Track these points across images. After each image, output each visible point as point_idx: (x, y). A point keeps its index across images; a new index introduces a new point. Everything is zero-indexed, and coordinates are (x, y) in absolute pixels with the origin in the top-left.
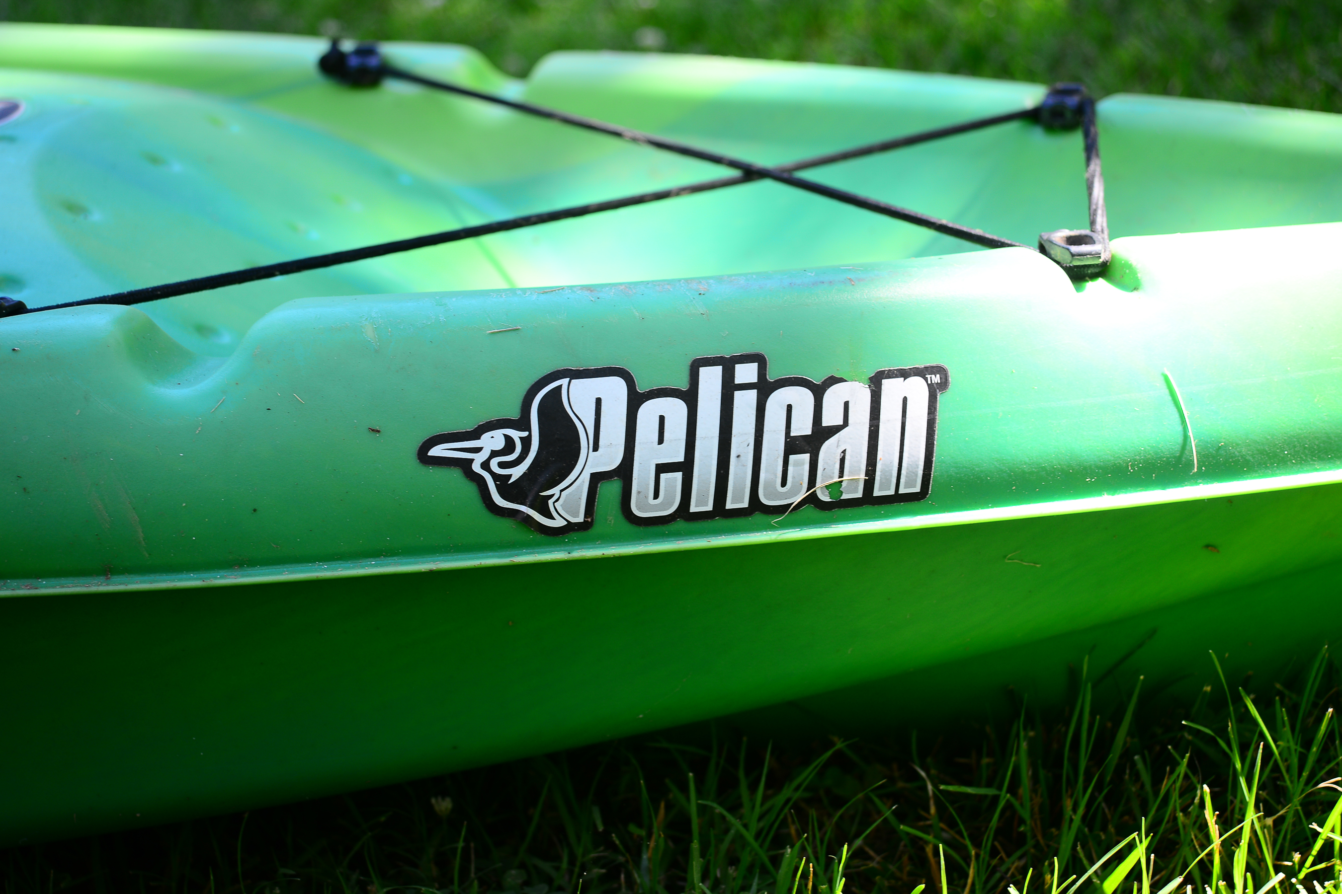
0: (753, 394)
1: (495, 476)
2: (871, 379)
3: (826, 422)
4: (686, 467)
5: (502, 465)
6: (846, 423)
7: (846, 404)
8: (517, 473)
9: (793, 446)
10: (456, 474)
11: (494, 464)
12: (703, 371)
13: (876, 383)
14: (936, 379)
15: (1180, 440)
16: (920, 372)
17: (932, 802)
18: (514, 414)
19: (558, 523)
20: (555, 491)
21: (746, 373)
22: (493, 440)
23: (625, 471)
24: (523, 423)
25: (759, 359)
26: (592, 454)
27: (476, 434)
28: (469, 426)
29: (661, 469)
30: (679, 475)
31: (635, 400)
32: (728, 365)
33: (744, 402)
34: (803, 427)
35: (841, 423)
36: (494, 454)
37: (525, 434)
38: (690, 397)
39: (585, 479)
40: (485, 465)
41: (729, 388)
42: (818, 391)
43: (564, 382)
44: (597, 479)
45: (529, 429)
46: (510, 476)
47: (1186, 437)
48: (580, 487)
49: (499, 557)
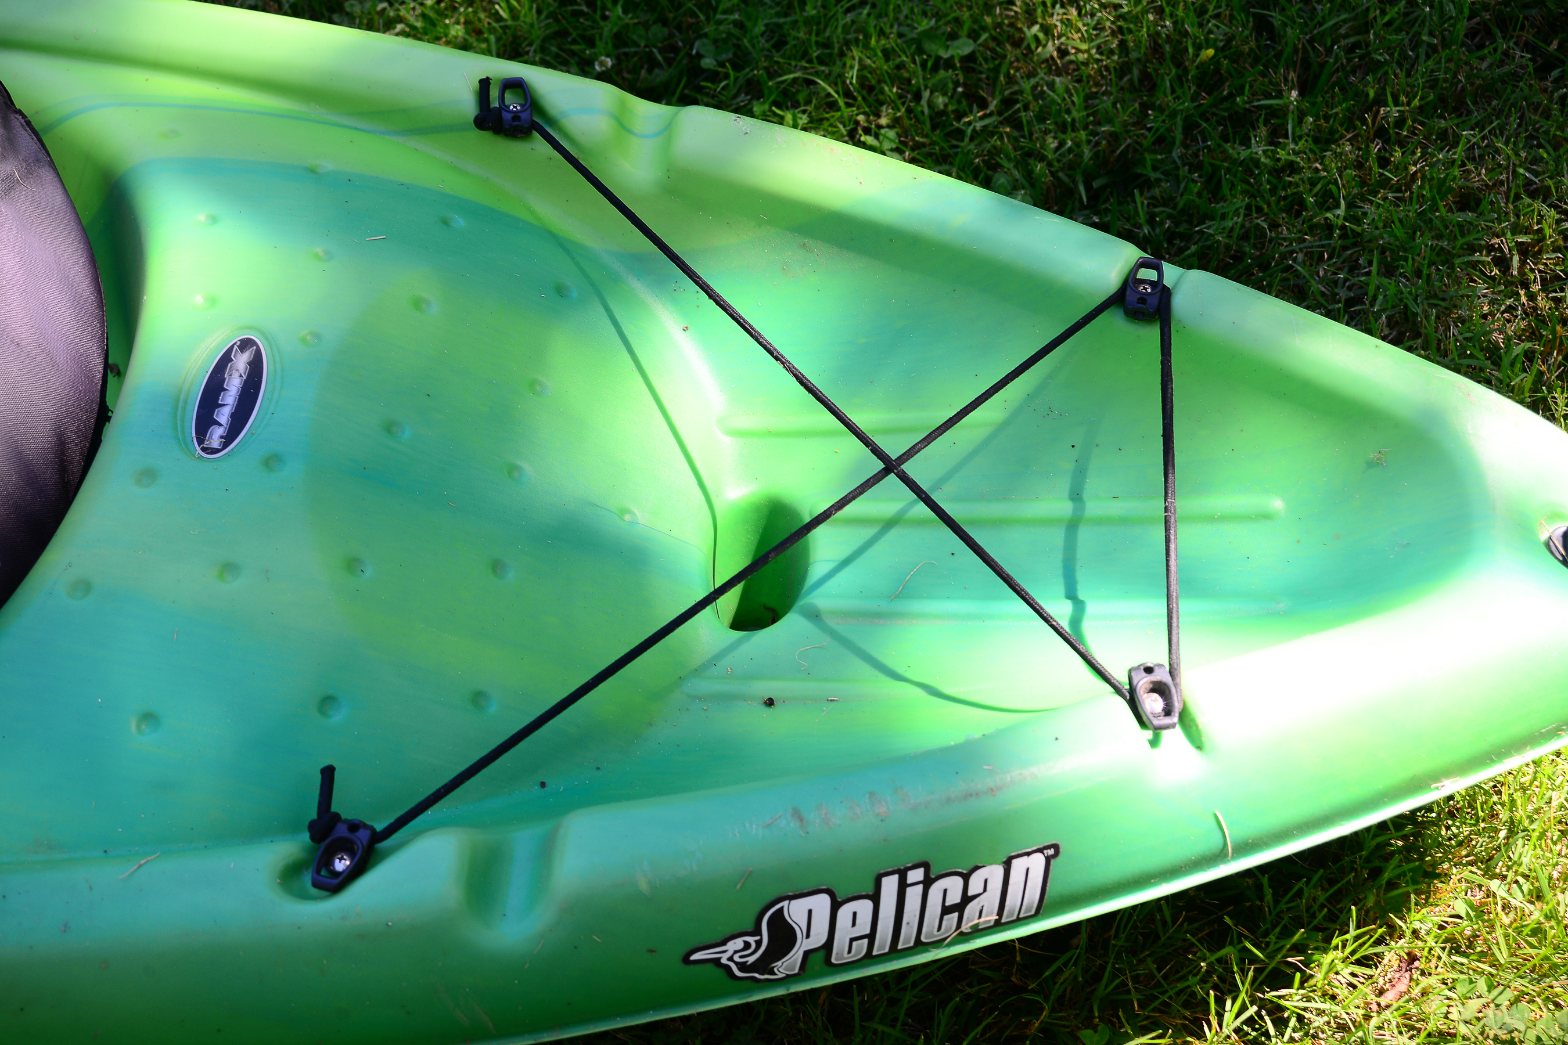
0: (920, 887)
1: (736, 963)
2: (1004, 862)
3: (970, 893)
4: (871, 937)
5: (741, 957)
6: (985, 890)
7: (986, 881)
8: (751, 960)
9: (946, 910)
10: (710, 967)
11: (736, 958)
12: (885, 881)
13: (1007, 863)
14: (1051, 852)
15: (1221, 841)
16: (1040, 850)
17: (1018, 954)
18: (750, 926)
19: (780, 976)
20: (779, 963)
21: (916, 875)
22: (738, 944)
23: (828, 945)
24: (757, 931)
25: (926, 866)
26: (805, 940)
27: (724, 943)
28: (719, 938)
29: (852, 940)
30: (866, 941)
31: (835, 906)
32: (902, 874)
33: (914, 893)
34: (953, 898)
35: (982, 891)
36: (736, 952)
37: (758, 938)
38: (875, 897)
39: (801, 954)
40: (731, 959)
41: (903, 886)
42: (966, 877)
43: (785, 903)
44: (808, 953)
45: (760, 934)
46: (747, 962)
47: (1225, 844)
48: (796, 960)
49: (739, 999)
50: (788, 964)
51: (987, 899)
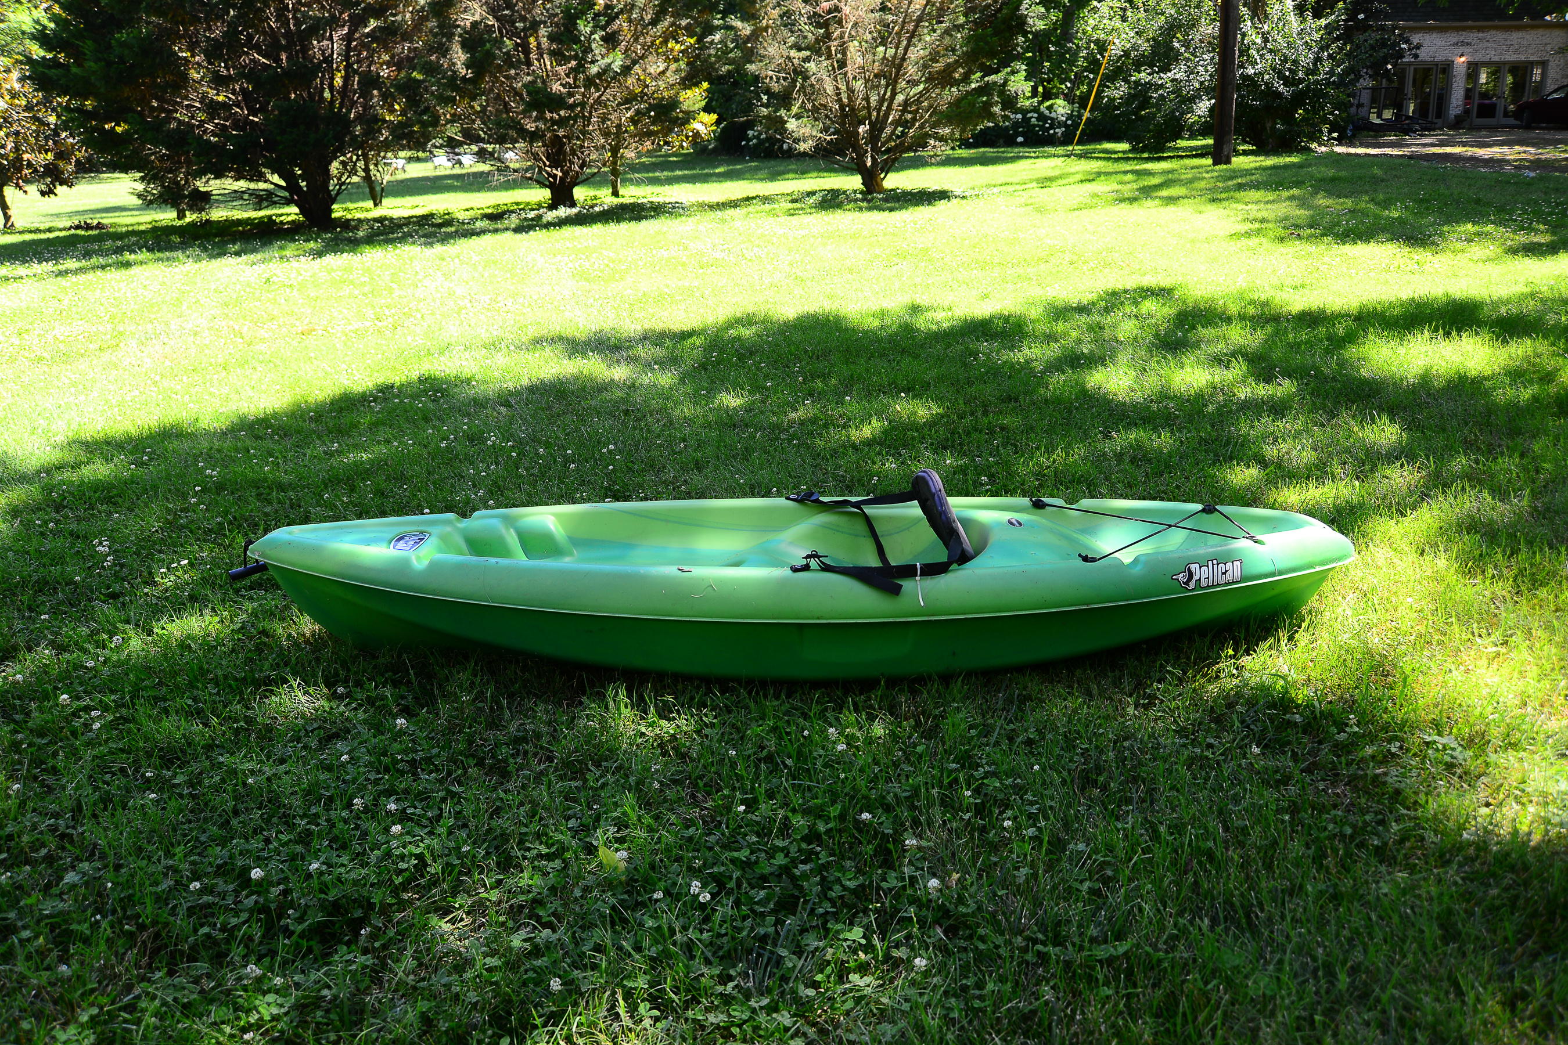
4: (1207, 578)
8: (1184, 581)
9: (1222, 574)
13: (1233, 562)
22: (1181, 576)
23: (1199, 580)
31: (1200, 568)
33: (1215, 566)
38: (1208, 566)
40: (1180, 579)
41: (1213, 565)
44: (1196, 581)
50: (1192, 584)
51: (1230, 572)
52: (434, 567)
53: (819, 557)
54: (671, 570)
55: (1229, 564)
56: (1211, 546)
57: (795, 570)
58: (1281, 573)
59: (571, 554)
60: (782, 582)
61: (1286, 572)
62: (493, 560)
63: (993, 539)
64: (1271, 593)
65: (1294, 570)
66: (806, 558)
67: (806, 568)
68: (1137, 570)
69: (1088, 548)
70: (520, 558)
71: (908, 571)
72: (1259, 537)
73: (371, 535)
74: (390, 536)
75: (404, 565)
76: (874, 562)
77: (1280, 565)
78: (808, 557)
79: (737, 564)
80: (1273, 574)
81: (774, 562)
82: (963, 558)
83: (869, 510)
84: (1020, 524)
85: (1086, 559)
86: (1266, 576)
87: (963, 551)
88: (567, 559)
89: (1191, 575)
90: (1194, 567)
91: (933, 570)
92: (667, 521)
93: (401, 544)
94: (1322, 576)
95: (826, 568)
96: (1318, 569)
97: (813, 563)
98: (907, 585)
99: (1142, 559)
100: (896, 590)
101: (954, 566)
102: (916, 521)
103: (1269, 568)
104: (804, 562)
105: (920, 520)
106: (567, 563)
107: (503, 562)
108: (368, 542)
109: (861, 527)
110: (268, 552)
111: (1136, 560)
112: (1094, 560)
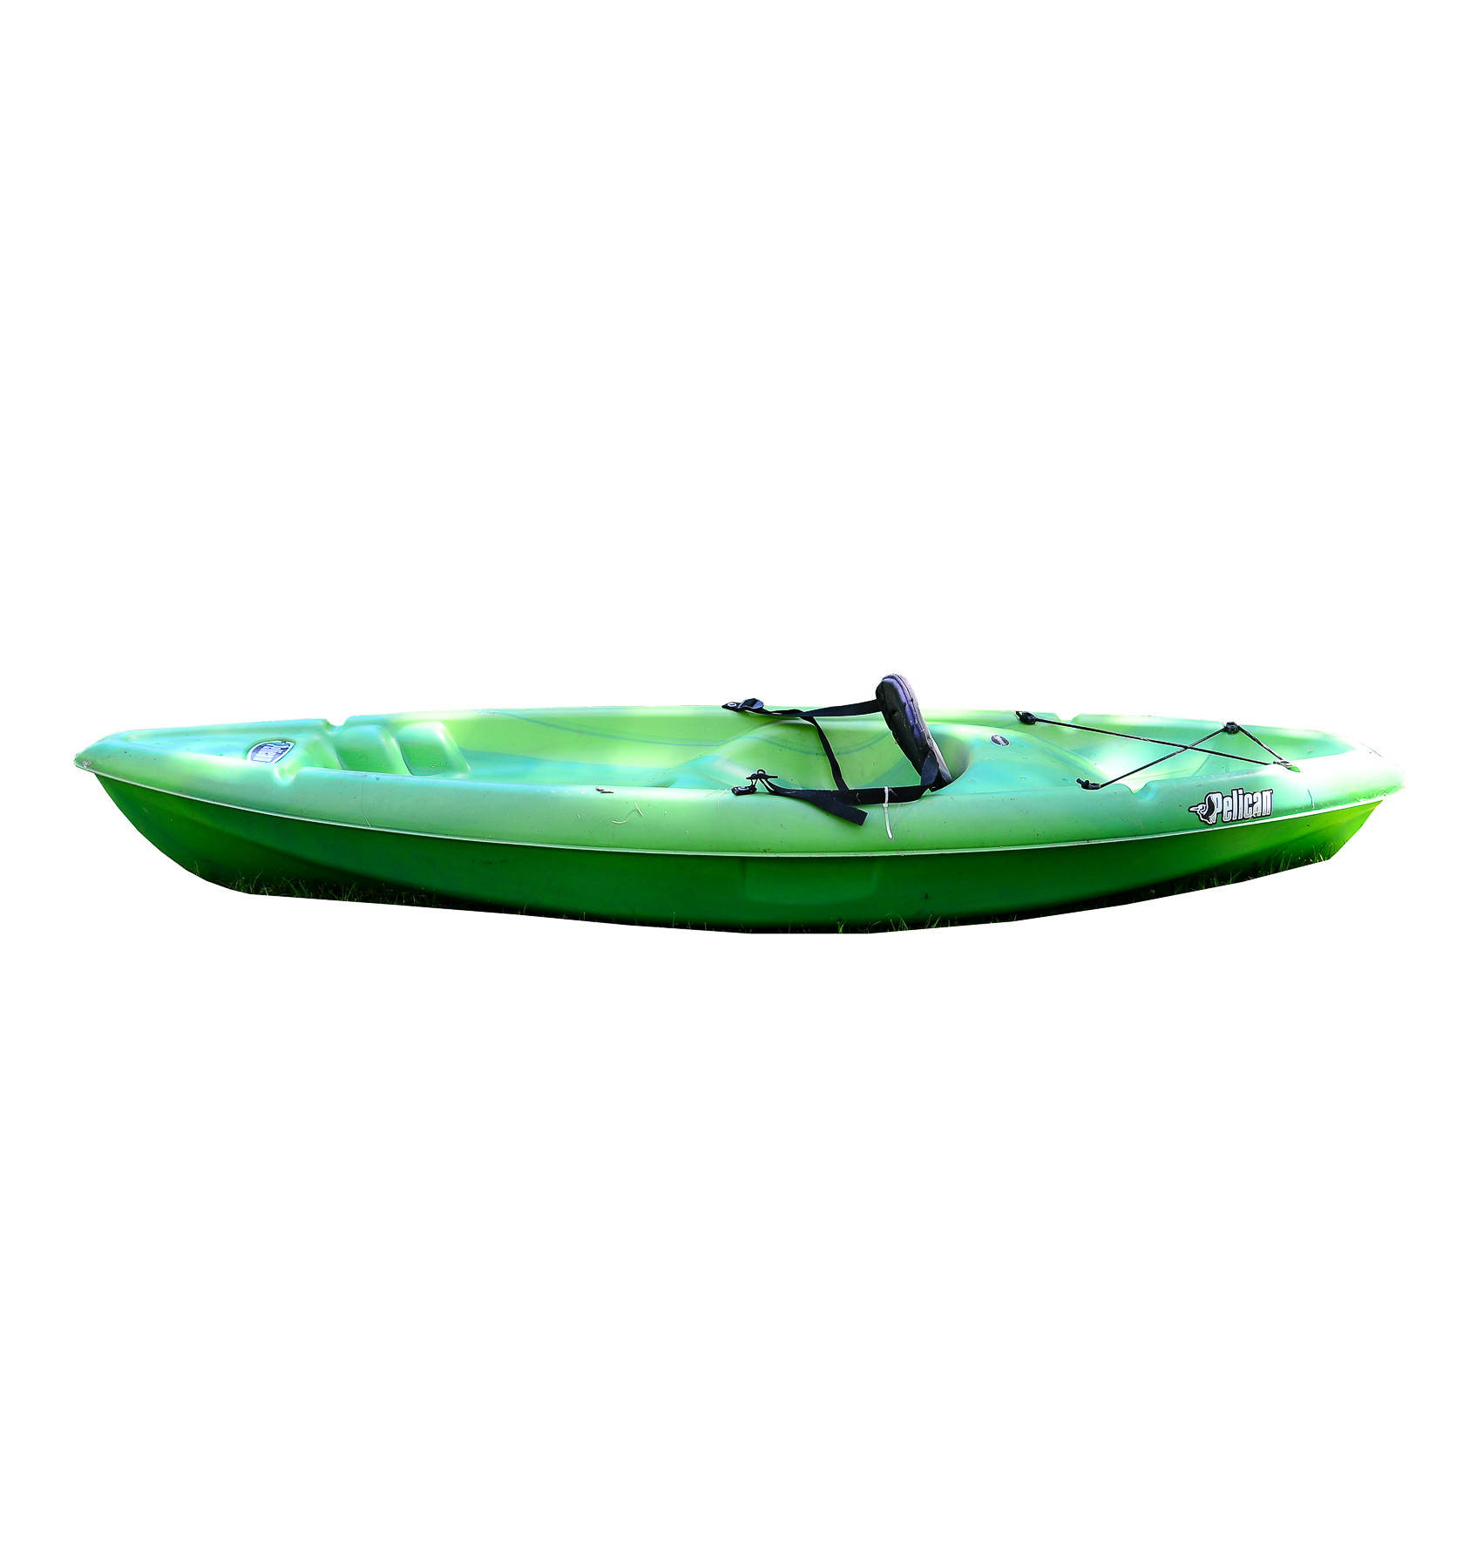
4: (1232, 811)
8: (1204, 813)
9: (1249, 806)
13: (1261, 793)
20: (1211, 817)
22: (1200, 807)
23: (1222, 812)
26: (1216, 809)
27: (1198, 805)
28: (1196, 804)
31: (1223, 798)
33: (1241, 797)
38: (1232, 797)
41: (1238, 795)
44: (1218, 814)
50: (1213, 818)
51: (1258, 805)
52: (301, 783)
53: (766, 777)
54: (588, 791)
55: (1258, 795)
56: (1235, 772)
57: (738, 792)
58: (1318, 807)
59: (461, 769)
60: (721, 807)
61: (1325, 805)
62: (372, 776)
63: (975, 760)
64: (1304, 831)
65: (1334, 803)
66: (751, 778)
67: (751, 790)
68: (1147, 800)
69: (1087, 773)
70: (402, 774)
71: (874, 796)
72: (1292, 763)
73: (224, 744)
74: (247, 745)
75: (265, 781)
76: (827, 784)
77: (1317, 799)
78: (753, 777)
79: (665, 785)
80: (1309, 808)
81: (711, 783)
82: (940, 782)
83: (822, 722)
84: (1006, 742)
85: (1086, 785)
86: (1301, 810)
87: (939, 774)
88: (459, 776)
89: (1211, 808)
90: (1214, 797)
91: (904, 795)
92: (580, 732)
93: (261, 753)
94: (1366, 811)
95: (777, 791)
96: (1363, 802)
97: (759, 784)
98: (872, 812)
99: (1154, 786)
100: (859, 819)
101: (928, 791)
102: (880, 736)
103: (1304, 801)
104: (749, 783)
105: (884, 735)
106: (457, 780)
107: (385, 778)
108: (220, 752)
109: (813, 742)
110: (99, 762)
111: (1146, 788)
112: (1096, 787)
